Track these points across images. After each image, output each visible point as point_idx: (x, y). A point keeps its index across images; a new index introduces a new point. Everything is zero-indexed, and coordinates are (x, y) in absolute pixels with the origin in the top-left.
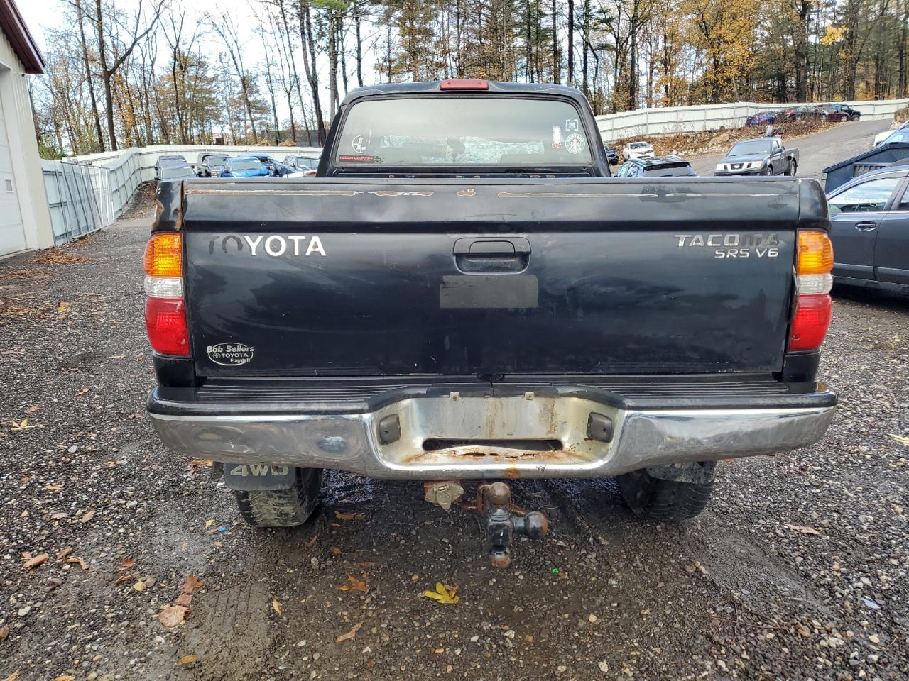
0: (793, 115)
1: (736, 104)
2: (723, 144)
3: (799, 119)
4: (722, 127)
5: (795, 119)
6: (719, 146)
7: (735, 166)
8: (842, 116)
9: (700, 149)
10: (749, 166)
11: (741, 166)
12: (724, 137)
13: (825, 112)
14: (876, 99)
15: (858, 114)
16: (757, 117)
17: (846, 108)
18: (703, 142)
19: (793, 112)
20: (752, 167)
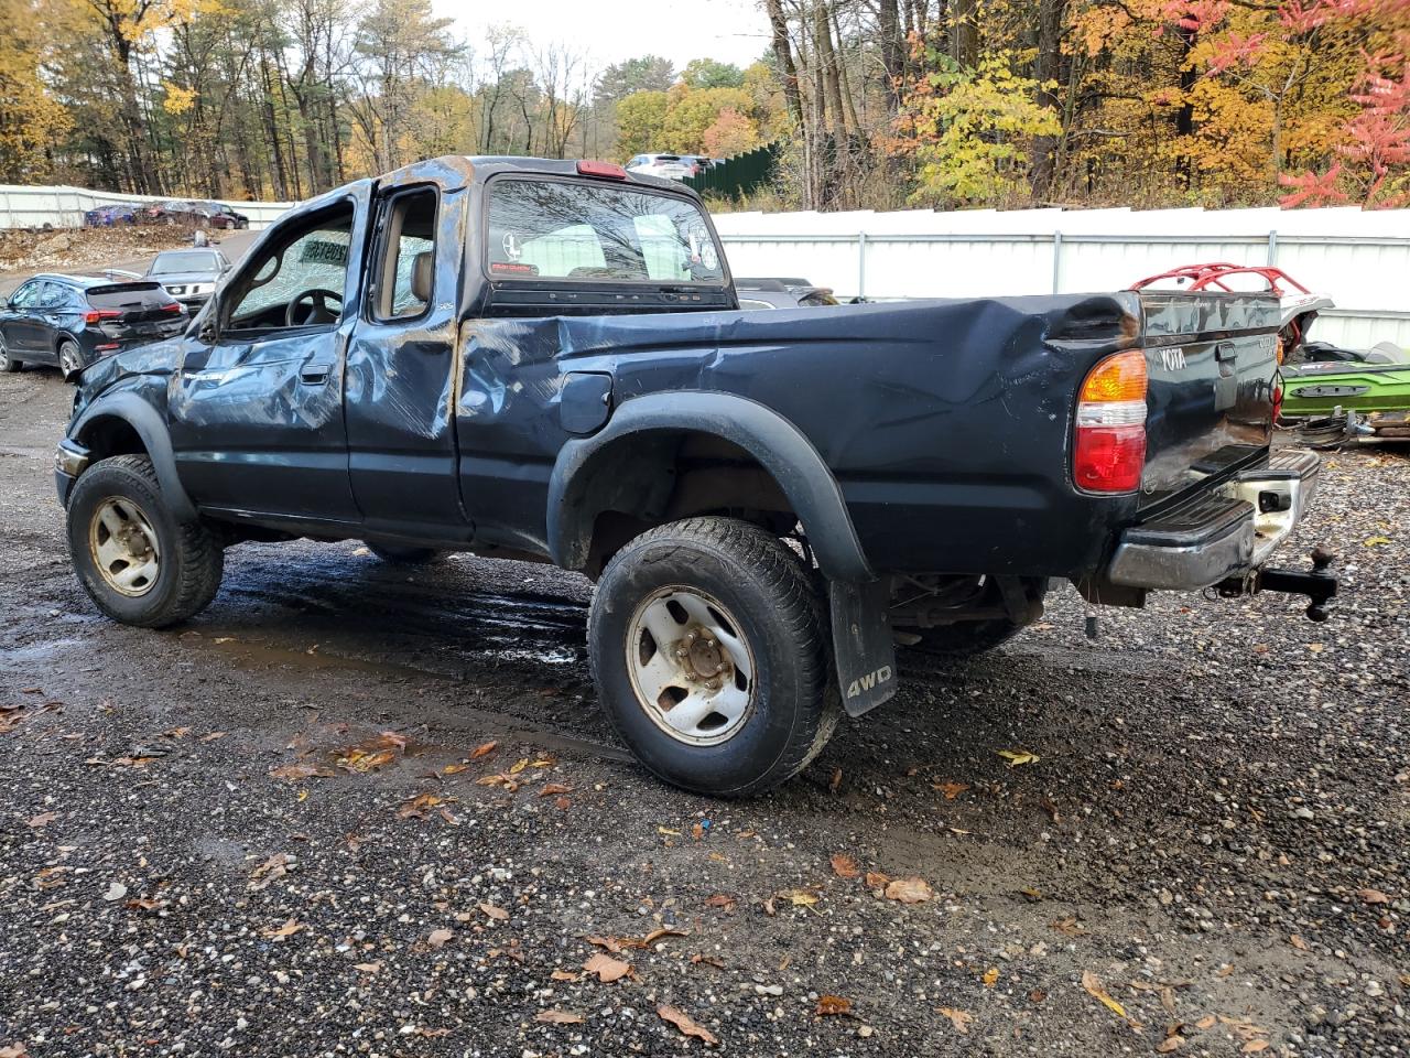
0: (160, 214)
1: (56, 189)
2: (62, 253)
3: (171, 222)
4: (47, 225)
5: (166, 221)
6: (55, 256)
7: (174, 290)
8: (226, 221)
9: (20, 260)
10: (196, 289)
11: (183, 290)
12: (60, 241)
13: (205, 213)
14: (251, 199)
15: (245, 219)
16: (103, 214)
17: (227, 210)
18: (23, 249)
19: (160, 209)
20: (200, 291)
